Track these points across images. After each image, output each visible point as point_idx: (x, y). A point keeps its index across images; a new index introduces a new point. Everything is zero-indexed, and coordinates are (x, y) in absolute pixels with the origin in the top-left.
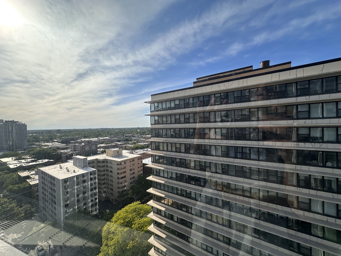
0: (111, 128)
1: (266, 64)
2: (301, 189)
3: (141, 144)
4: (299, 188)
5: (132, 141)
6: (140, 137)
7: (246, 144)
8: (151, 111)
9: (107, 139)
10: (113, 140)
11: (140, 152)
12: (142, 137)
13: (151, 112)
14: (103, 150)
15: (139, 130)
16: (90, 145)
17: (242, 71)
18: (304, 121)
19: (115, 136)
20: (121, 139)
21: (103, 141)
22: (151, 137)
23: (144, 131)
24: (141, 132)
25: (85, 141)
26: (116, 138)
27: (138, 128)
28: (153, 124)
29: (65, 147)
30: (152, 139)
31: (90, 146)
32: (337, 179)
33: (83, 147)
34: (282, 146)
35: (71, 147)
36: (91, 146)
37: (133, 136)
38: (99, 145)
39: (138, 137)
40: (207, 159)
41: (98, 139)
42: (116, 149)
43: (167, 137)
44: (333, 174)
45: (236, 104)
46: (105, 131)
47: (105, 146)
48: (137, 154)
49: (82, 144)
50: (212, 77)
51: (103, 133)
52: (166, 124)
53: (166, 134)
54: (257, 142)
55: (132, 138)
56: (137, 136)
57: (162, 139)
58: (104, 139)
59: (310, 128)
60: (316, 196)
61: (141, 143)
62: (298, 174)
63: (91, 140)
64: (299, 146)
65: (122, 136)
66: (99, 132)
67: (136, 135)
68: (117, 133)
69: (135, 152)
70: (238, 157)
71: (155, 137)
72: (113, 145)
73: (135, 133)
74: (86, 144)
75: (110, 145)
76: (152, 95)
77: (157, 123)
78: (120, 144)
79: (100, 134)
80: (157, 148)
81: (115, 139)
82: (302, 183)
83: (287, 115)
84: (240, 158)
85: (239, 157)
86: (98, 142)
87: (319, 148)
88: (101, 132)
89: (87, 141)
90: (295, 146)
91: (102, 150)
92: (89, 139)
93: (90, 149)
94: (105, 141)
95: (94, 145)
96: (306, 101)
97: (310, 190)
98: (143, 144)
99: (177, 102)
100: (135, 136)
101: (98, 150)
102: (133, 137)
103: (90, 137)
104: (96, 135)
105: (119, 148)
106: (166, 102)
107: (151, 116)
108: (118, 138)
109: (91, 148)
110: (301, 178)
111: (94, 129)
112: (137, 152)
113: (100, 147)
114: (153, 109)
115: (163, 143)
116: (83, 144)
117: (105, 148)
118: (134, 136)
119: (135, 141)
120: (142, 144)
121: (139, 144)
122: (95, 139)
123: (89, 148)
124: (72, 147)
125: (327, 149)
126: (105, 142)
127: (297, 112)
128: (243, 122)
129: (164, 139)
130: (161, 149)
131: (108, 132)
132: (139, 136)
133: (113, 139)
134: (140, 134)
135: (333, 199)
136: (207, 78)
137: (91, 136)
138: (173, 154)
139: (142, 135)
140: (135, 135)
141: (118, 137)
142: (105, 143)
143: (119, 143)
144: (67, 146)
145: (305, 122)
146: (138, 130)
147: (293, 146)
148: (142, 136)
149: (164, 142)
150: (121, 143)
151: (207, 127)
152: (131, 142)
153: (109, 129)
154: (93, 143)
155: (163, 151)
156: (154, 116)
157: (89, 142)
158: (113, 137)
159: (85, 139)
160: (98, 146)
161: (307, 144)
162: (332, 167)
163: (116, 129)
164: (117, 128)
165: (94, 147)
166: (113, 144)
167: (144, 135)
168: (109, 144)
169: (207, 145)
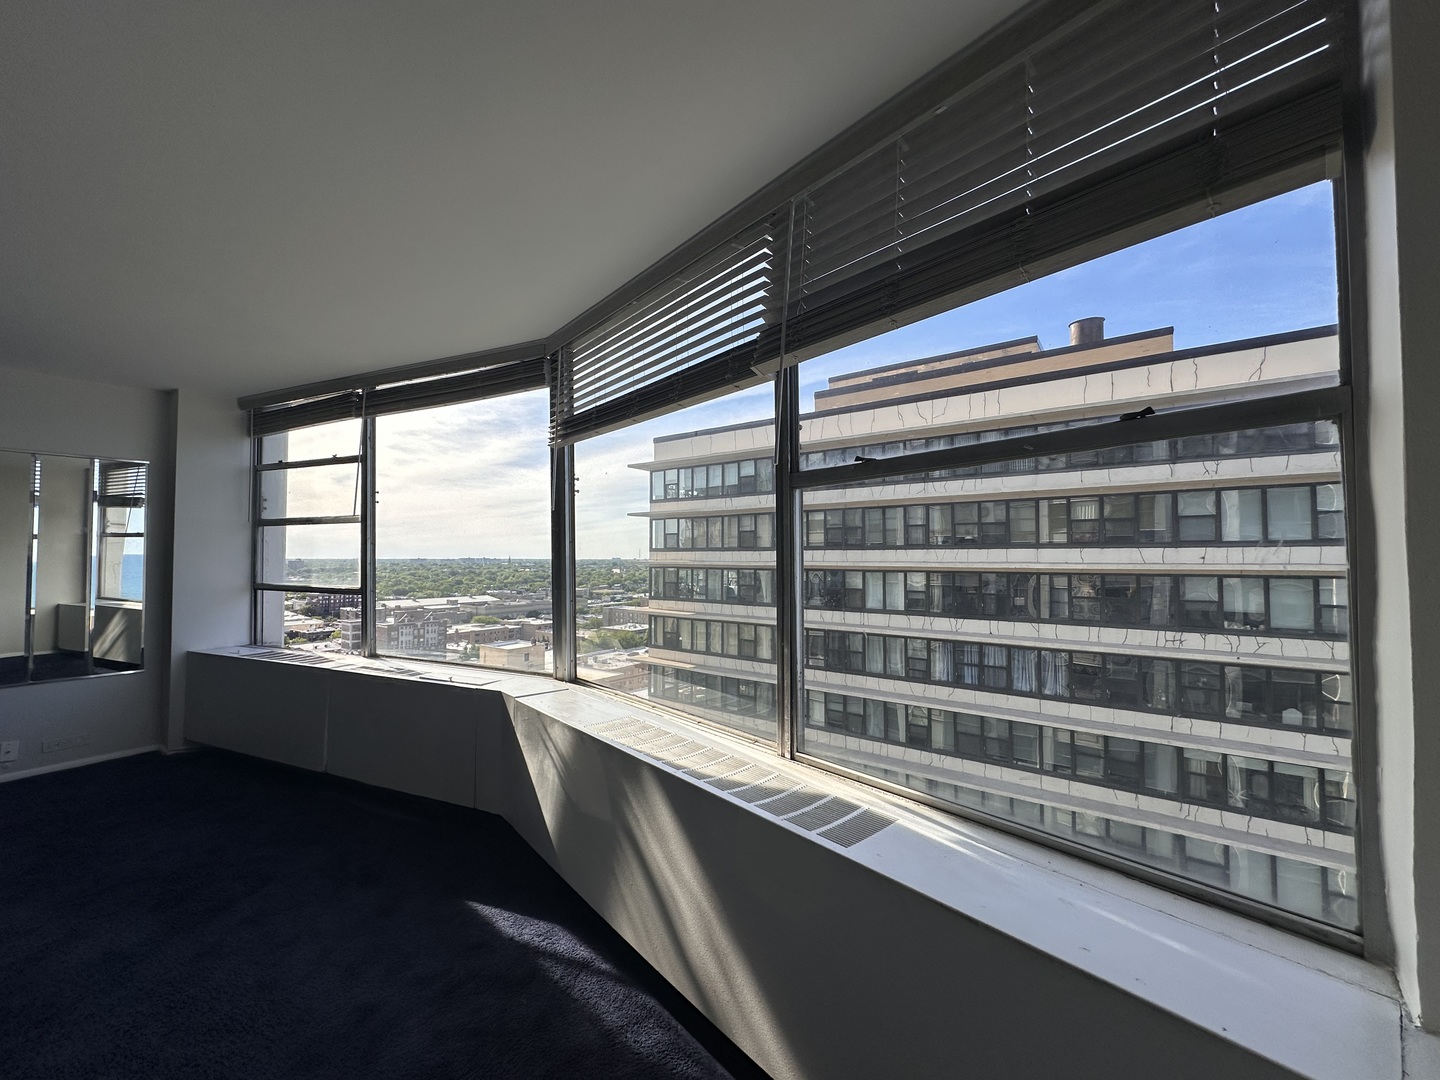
0: (504, 561)
1: (1091, 333)
2: (1194, 808)
3: (623, 627)
4: (1186, 806)
5: (587, 613)
6: (619, 601)
7: (995, 632)
8: (654, 498)
9: (486, 603)
10: (510, 606)
11: (618, 664)
12: (631, 598)
13: (652, 501)
14: (469, 646)
15: (618, 571)
16: (419, 624)
17: (998, 354)
18: (1201, 551)
19: (519, 593)
20: (542, 607)
21: (468, 610)
22: (651, 598)
23: (637, 574)
24: (625, 580)
25: (398, 608)
26: (523, 602)
27: (615, 563)
28: (657, 550)
29: (319, 630)
30: (655, 607)
31: (419, 630)
32: (1321, 772)
33: (389, 635)
34: (1123, 645)
35: (344, 630)
36: (422, 631)
37: (591, 594)
38: (455, 627)
39: (613, 599)
40: (854, 689)
41: (449, 602)
42: (522, 644)
43: (707, 601)
44: (1304, 754)
45: (959, 483)
46: (477, 571)
47: (477, 634)
48: (605, 668)
49: (385, 621)
50: (885, 374)
51: (472, 579)
52: (708, 549)
53: (706, 590)
54: (1035, 625)
55: (589, 601)
56: (608, 594)
57: (688, 605)
58: (473, 604)
59: (1221, 578)
60: (1246, 836)
61: (623, 624)
62: (1180, 751)
63: (422, 607)
64: (1185, 645)
65: (547, 595)
66: (454, 574)
67: (606, 591)
68: (526, 581)
69: (595, 660)
70: (966, 682)
71: (666, 598)
72: (510, 627)
73: (603, 583)
74: (404, 620)
75: (499, 627)
76: (657, 441)
77: (671, 544)
78: (539, 627)
79: (459, 583)
80: (672, 643)
81: (518, 606)
82: (1198, 787)
83: (1138, 528)
84: (972, 685)
85: (970, 682)
86: (449, 615)
87: (1254, 655)
88: (464, 575)
89: (407, 609)
90: (1170, 645)
91: (466, 648)
92: (414, 600)
93: (419, 642)
94: (479, 611)
95: (434, 628)
96: (1207, 477)
97: (1226, 814)
98: (633, 629)
99: (748, 470)
100: (599, 596)
101: (448, 647)
102: (592, 599)
103: (420, 594)
104: (442, 584)
105: (534, 642)
106: (708, 466)
107: (654, 517)
108: (528, 601)
109: (423, 637)
110: (1194, 767)
111: (434, 563)
112: (604, 662)
113: (459, 637)
114: (659, 492)
115: (693, 620)
116: (391, 620)
117: (477, 642)
118: (597, 594)
119: (600, 613)
120: (627, 629)
121: (616, 627)
122: (438, 603)
123: (415, 637)
124: (348, 630)
125: (1283, 658)
126: (477, 614)
127: (1176, 519)
128: (984, 551)
129: (699, 607)
130: (686, 644)
131: (493, 574)
132: (619, 597)
133: (512, 603)
134: (623, 586)
135: (1308, 848)
136: (868, 379)
137: (422, 589)
138: (729, 663)
139: (628, 590)
140: (601, 591)
141: (530, 598)
142: (479, 621)
143: (533, 623)
144: (328, 629)
145: (1203, 558)
146: (615, 571)
147: (1161, 643)
148: (630, 594)
149: (695, 617)
150: (544, 622)
151: (852, 565)
152: (584, 618)
153: (498, 563)
154: (429, 619)
155: (692, 651)
156: (665, 517)
157: (413, 613)
158: (508, 598)
159: (398, 599)
160: (451, 631)
161: (1211, 637)
162: (1304, 729)
163: (522, 564)
164: (528, 561)
165: (435, 635)
166: (510, 624)
167: (639, 593)
168: (496, 623)
169: (853, 633)
